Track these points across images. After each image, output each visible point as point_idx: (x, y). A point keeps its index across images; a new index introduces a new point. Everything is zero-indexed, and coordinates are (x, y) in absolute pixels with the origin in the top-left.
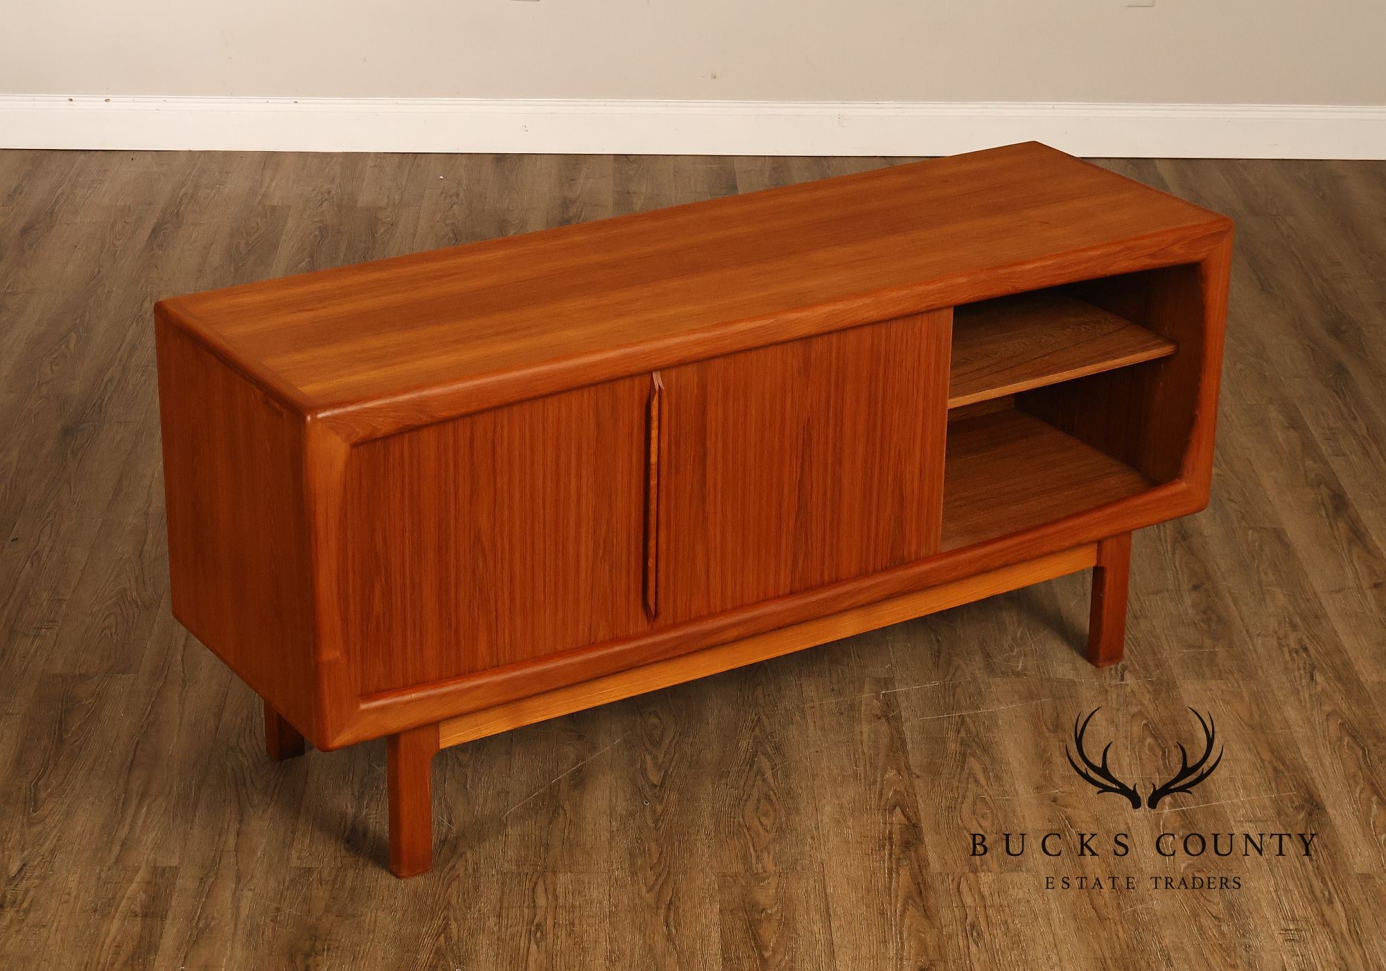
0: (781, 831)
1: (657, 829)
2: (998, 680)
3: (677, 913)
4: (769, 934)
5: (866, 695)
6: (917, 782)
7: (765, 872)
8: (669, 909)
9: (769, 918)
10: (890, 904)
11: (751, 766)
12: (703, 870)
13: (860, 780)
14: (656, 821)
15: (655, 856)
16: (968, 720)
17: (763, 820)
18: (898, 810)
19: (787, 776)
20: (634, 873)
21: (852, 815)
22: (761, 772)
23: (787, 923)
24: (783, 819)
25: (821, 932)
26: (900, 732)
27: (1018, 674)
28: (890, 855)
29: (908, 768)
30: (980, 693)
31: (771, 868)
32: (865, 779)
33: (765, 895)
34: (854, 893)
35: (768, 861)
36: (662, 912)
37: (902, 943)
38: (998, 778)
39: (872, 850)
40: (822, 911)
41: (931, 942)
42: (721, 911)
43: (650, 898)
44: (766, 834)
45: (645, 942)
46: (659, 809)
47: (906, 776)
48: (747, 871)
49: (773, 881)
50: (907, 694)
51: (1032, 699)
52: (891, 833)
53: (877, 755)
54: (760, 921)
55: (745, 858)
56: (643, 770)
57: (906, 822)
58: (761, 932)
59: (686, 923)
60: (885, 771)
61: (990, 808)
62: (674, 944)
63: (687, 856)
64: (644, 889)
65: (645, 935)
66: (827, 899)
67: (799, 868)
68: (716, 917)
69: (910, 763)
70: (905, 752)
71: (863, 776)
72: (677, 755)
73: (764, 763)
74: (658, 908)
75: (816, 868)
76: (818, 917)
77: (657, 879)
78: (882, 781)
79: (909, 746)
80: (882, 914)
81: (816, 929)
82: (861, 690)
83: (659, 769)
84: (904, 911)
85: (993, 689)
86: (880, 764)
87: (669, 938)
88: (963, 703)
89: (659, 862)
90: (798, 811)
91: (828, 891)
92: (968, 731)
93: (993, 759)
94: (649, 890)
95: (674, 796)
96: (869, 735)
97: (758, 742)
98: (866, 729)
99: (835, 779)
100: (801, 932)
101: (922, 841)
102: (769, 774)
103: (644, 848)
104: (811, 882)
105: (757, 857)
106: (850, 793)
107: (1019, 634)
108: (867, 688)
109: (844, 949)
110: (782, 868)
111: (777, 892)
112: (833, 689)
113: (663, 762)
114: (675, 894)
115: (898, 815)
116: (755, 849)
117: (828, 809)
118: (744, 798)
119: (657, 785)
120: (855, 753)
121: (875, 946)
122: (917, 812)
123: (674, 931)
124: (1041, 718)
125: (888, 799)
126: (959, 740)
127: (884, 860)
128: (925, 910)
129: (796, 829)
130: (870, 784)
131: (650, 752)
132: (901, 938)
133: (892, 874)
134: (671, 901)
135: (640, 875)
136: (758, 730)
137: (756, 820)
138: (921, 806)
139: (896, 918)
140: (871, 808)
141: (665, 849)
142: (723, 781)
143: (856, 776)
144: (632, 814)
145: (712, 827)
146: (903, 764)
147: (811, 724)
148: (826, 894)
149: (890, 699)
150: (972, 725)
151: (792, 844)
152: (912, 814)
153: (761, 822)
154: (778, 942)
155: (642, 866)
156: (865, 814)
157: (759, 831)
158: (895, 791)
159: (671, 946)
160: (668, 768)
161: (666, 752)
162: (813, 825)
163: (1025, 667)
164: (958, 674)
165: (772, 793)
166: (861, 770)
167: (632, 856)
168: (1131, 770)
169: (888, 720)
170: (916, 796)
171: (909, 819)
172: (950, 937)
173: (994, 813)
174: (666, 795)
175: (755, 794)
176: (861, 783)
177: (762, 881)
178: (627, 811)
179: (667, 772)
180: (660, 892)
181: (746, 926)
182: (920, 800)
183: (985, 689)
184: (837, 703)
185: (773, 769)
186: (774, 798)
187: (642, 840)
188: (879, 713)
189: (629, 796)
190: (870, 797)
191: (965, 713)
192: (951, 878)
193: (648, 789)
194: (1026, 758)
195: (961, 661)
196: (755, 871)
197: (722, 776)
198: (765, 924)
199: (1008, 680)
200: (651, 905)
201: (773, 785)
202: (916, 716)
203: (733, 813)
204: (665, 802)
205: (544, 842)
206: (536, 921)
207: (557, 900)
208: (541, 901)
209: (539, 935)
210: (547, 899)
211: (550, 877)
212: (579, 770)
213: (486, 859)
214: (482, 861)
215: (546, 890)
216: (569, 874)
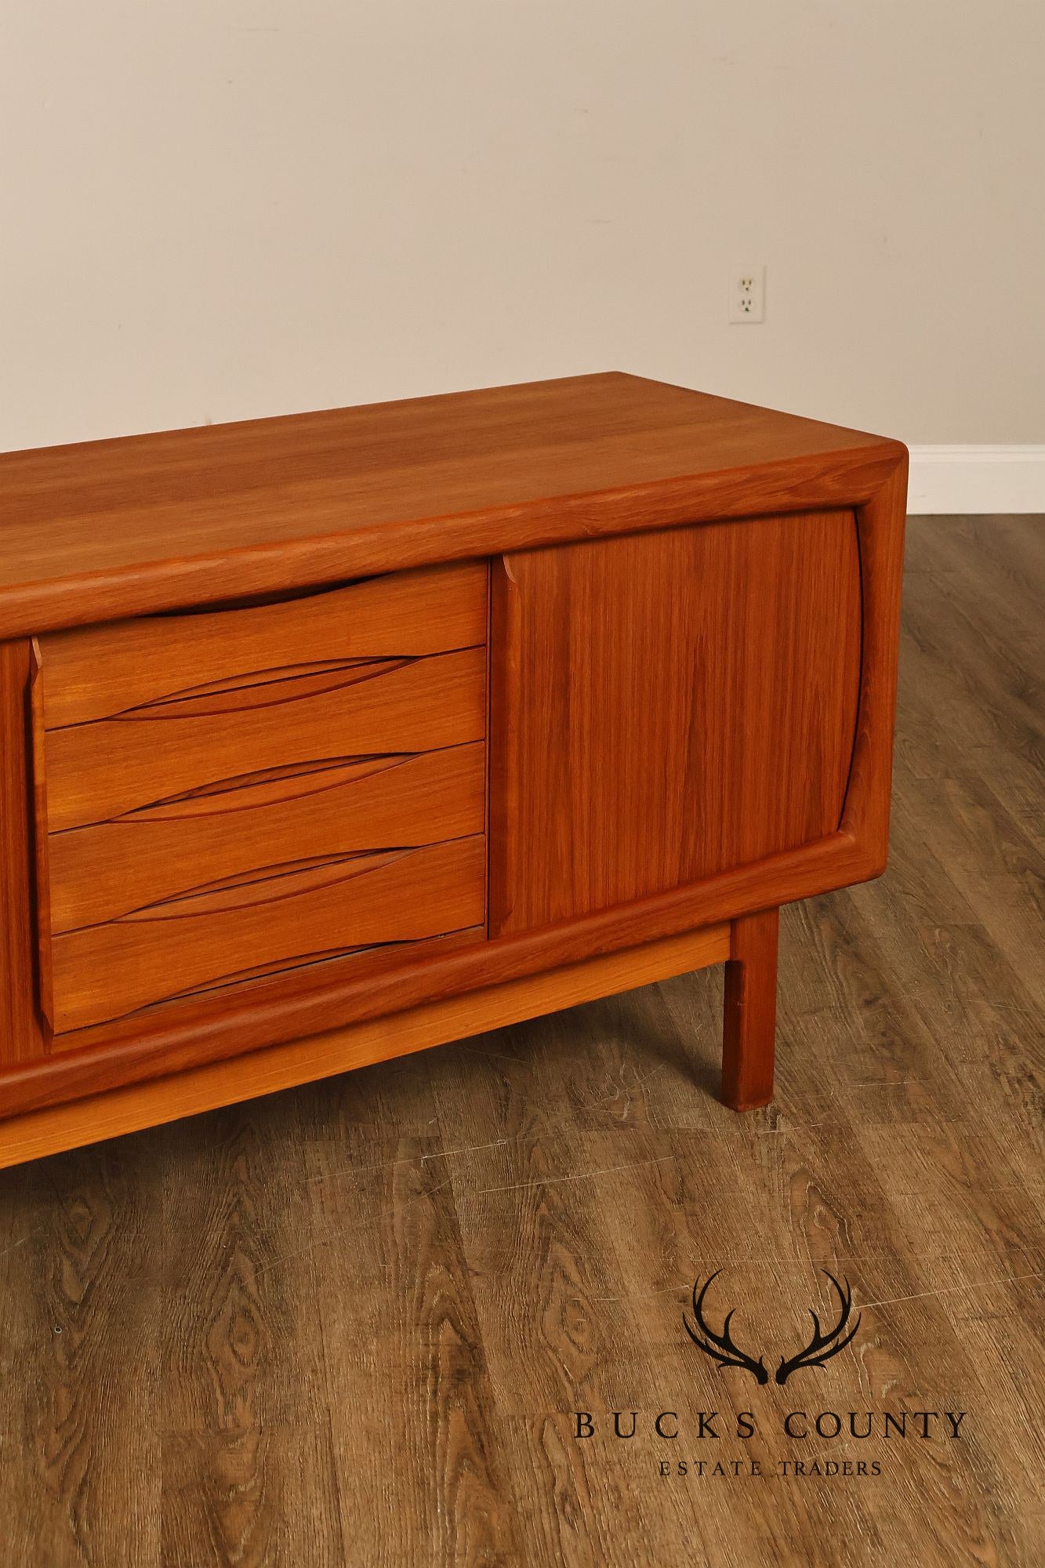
0: (265, 1364)
1: (71, 1368)
2: (594, 1135)
3: (93, 1498)
4: (241, 1527)
5: (400, 1162)
6: (475, 1281)
7: (238, 1426)
8: (81, 1493)
9: (240, 1500)
10: (434, 1468)
11: (224, 1269)
12: (139, 1428)
13: (390, 1283)
14: (71, 1357)
15: (65, 1410)
16: (552, 1192)
17: (241, 1349)
18: (447, 1324)
19: (277, 1281)
20: (28, 1439)
21: (377, 1335)
22: (238, 1278)
23: (269, 1509)
24: (270, 1346)
25: (323, 1517)
26: (449, 1211)
27: (622, 1126)
28: (435, 1393)
29: (462, 1262)
30: (567, 1152)
31: (247, 1419)
32: (397, 1279)
33: (235, 1464)
34: (377, 1454)
35: (243, 1409)
36: (69, 1497)
37: (453, 1529)
38: (598, 1272)
39: (406, 1385)
40: (326, 1483)
41: (497, 1525)
42: (164, 1492)
43: (51, 1476)
44: (242, 1369)
45: (37, 1547)
46: (77, 1338)
47: (459, 1273)
48: (209, 1426)
49: (249, 1441)
50: (461, 1159)
51: (645, 1158)
52: (435, 1359)
53: (415, 1246)
54: (227, 1505)
55: (207, 1408)
56: (58, 1282)
57: (460, 1342)
58: (227, 1522)
59: (106, 1514)
60: (427, 1267)
61: (586, 1315)
62: (85, 1549)
63: (115, 1407)
64: (43, 1463)
65: (38, 1535)
66: (333, 1464)
67: (291, 1419)
68: (155, 1502)
69: (466, 1255)
70: (458, 1240)
71: (393, 1277)
72: (110, 1257)
73: (245, 1264)
74: (63, 1491)
75: (318, 1417)
76: (319, 1494)
77: (65, 1446)
78: (423, 1283)
79: (464, 1231)
80: (421, 1483)
81: (315, 1512)
82: (392, 1156)
83: (82, 1279)
84: (456, 1477)
85: (587, 1146)
86: (420, 1259)
87: (78, 1539)
88: (542, 1167)
89: (71, 1418)
90: (292, 1332)
91: (336, 1451)
92: (551, 1207)
93: (590, 1245)
94: (52, 1463)
95: (101, 1319)
96: (404, 1219)
97: (235, 1234)
98: (398, 1208)
99: (351, 1284)
100: (292, 1520)
101: (481, 1368)
102: (250, 1280)
103: (49, 1399)
104: (310, 1438)
105: (227, 1404)
106: (374, 1301)
107: (621, 1072)
108: (401, 1153)
109: (359, 1544)
110: (265, 1420)
111: (255, 1458)
112: (350, 1156)
113: (88, 1269)
114: (91, 1469)
115: (447, 1333)
116: (222, 1393)
117: (339, 1328)
118: (210, 1317)
119: (76, 1304)
120: (381, 1245)
121: (409, 1537)
122: (475, 1326)
123: (85, 1527)
124: (658, 1184)
125: (431, 1309)
126: (538, 1220)
127: (425, 1402)
128: (488, 1475)
129: (288, 1359)
130: (404, 1288)
131: (70, 1256)
132: (451, 1521)
133: (437, 1422)
134: (84, 1480)
135: (39, 1442)
136: (236, 1219)
137: (227, 1349)
138: (482, 1317)
139: (442, 1491)
140: (404, 1324)
141: (81, 1400)
142: (179, 1293)
143: (383, 1277)
144: (34, 1348)
145: (157, 1363)
146: (453, 1257)
147: (317, 1208)
148: (333, 1458)
149: (434, 1167)
150: (556, 1199)
151: (282, 1383)
152: (468, 1330)
153: (234, 1352)
154: (253, 1537)
155: (42, 1427)
156: (396, 1333)
157: (230, 1364)
158: (442, 1296)
159: (79, 1553)
160: (96, 1277)
161: (94, 1254)
162: (315, 1353)
163: (632, 1116)
164: (534, 1130)
165: (253, 1307)
166: (390, 1268)
167: (29, 1410)
168: (796, 1252)
169: (432, 1196)
170: (474, 1303)
171: (463, 1337)
172: (529, 1516)
173: (594, 1321)
174: (89, 1319)
175: (228, 1310)
176: (390, 1287)
177: (233, 1441)
178: (25, 1344)
179: (92, 1284)
180: (69, 1466)
181: (204, 1515)
182: (480, 1309)
183: (575, 1148)
184: (356, 1175)
185: (256, 1272)
186: (256, 1315)
187: (46, 1387)
188: (419, 1187)
189: (31, 1321)
190: (404, 1307)
191: (546, 1181)
192: (528, 1423)
193: (62, 1310)
194: (638, 1241)
195: (539, 1111)
196: (222, 1426)
197: (177, 1286)
198: (233, 1510)
199: (608, 1133)
200: (52, 1488)
201: (255, 1296)
202: (474, 1189)
203: (191, 1340)
204: (87, 1328)
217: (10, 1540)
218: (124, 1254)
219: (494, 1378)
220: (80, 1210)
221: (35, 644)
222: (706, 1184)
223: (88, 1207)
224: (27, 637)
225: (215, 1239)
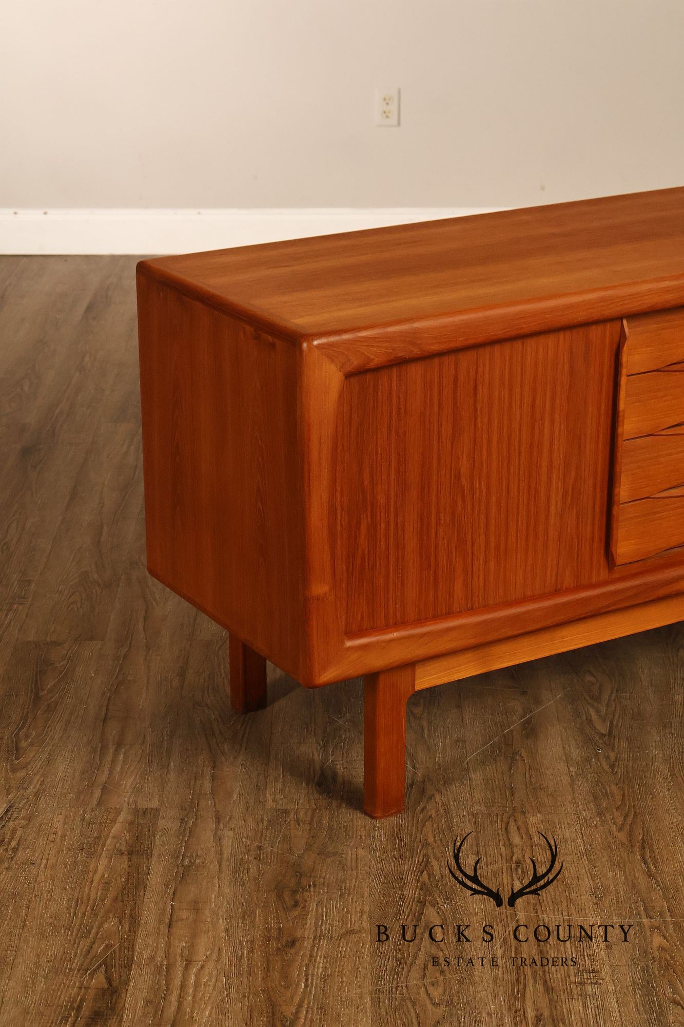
1: (614, 773)
3: (652, 851)
8: (643, 848)
12: (668, 811)
14: (612, 766)
15: (618, 797)
20: (600, 814)
36: (637, 849)
43: (622, 836)
45: (626, 878)
46: (612, 756)
56: (590, 722)
59: (662, 861)
62: (657, 881)
63: (649, 797)
64: (614, 829)
65: (625, 871)
72: (618, 708)
74: (632, 846)
77: (625, 820)
83: (604, 721)
87: (650, 875)
89: (623, 803)
94: (620, 829)
95: (624, 744)
103: (606, 791)
113: (606, 715)
114: (646, 834)
119: (604, 736)
123: (653, 868)
131: (593, 706)
134: (643, 839)
135: (608, 816)
141: (626, 792)
142: (667, 731)
144: (588, 760)
145: (667, 772)
155: (607, 808)
159: (653, 882)
160: (613, 719)
161: (607, 706)
167: (596, 798)
174: (616, 745)
178: (581, 757)
179: (611, 723)
180: (631, 832)
187: (602, 784)
189: (580, 744)
193: (597, 738)
197: (665, 727)
200: (624, 844)
204: (616, 749)
205: (508, 785)
206: (515, 858)
207: (531, 839)
208: (516, 840)
209: (520, 872)
210: (522, 838)
211: (520, 817)
212: (528, 722)
213: (455, 800)
214: (451, 803)
215: (518, 829)
216: (538, 815)
217: (608, 873)
218: (626, 706)
220: (589, 678)
221: (625, 322)
223: (595, 677)
224: (620, 318)
225: (680, 699)
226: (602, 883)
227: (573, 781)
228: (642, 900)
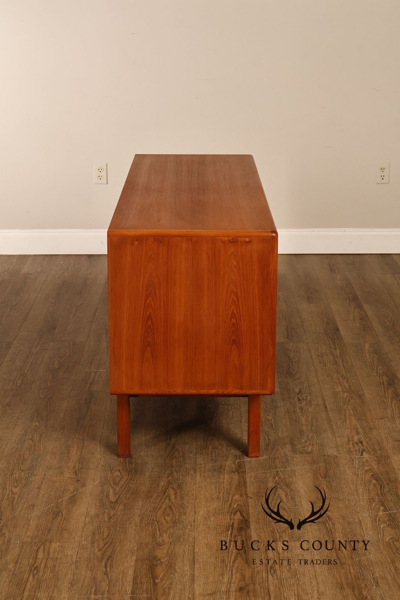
0: (175, 523)
1: (109, 522)
2: (297, 456)
3: (112, 561)
4: (160, 572)
5: (229, 462)
6: (250, 500)
7: (163, 542)
8: (108, 559)
9: (161, 563)
10: (228, 557)
11: (164, 493)
12: (130, 541)
13: (220, 500)
14: (110, 518)
15: (106, 534)
16: (280, 473)
17: (167, 518)
18: (238, 513)
19: (182, 498)
20: (93, 542)
21: (214, 516)
22: (169, 496)
23: (171, 567)
24: (177, 517)
25: (189, 570)
26: (244, 478)
27: (308, 453)
28: (231, 534)
29: (246, 494)
30: (287, 461)
31: (166, 539)
32: (223, 499)
33: (161, 553)
34: (209, 552)
35: (165, 537)
36: (104, 561)
37: (232, 576)
38: (293, 498)
39: (222, 531)
40: (191, 559)
41: (248, 574)
42: (136, 560)
43: (99, 554)
44: (167, 524)
45: (92, 575)
46: (112, 513)
47: (245, 497)
48: (153, 541)
49: (166, 546)
50: (250, 462)
51: (315, 463)
52: (233, 524)
53: (231, 488)
54: (157, 565)
55: (154, 536)
56: (108, 496)
57: (242, 519)
58: (156, 570)
59: (116, 566)
60: (234, 495)
61: (287, 512)
62: (108, 576)
63: (122, 535)
64: (96, 550)
65: (93, 571)
66: (194, 554)
67: (181, 540)
68: (133, 564)
69: (248, 492)
70: (245, 487)
71: (222, 498)
72: (126, 488)
73: (172, 492)
74: (102, 559)
75: (191, 540)
76: (188, 563)
77: (105, 545)
78: (232, 500)
79: (248, 484)
80: (223, 561)
81: (186, 569)
82: (226, 460)
83: (116, 495)
84: (235, 559)
85: (295, 459)
86: (232, 493)
87: (106, 573)
88: (278, 465)
89: (107, 537)
90: (185, 514)
91: (196, 551)
92: (279, 478)
93: (291, 490)
94: (99, 550)
95: (121, 507)
96: (228, 480)
97: (169, 483)
98: (226, 477)
99: (207, 500)
100: (178, 570)
101: (248, 526)
102: (173, 497)
103: (101, 532)
104: (187, 546)
105: (160, 535)
106: (215, 505)
107: (310, 436)
108: (229, 460)
109: (200, 578)
110: (173, 540)
111: (168, 551)
112: (212, 460)
113: (118, 492)
114: (112, 552)
115: (238, 516)
116: (159, 531)
117: (201, 513)
118: (158, 508)
119: (113, 503)
120: (219, 488)
121: (217, 577)
122: (248, 514)
123: (109, 570)
124: (318, 472)
125: (234, 508)
126: (274, 482)
127: (228, 537)
128: (246, 560)
129: (183, 522)
130: (225, 502)
131: (112, 487)
132: (232, 573)
133: (231, 543)
134: (110, 556)
135: (96, 544)
136: (170, 478)
137: (162, 518)
138: (251, 511)
139: (230, 564)
140: (224, 513)
141: (111, 532)
142: (148, 500)
143: (218, 498)
144: (97, 515)
145: (138, 521)
146: (243, 493)
147: (198, 475)
148: (194, 552)
149: (240, 464)
150: (282, 475)
151: (180, 529)
152: (245, 515)
153: (165, 519)
154: (164, 575)
155: (97, 539)
156: (221, 515)
157: (163, 523)
158: (238, 504)
159: (106, 578)
160: (121, 495)
161: (121, 487)
162: (192, 520)
163: (312, 450)
164: (277, 453)
165: (173, 506)
166: (221, 495)
167: (94, 534)
168: (363, 494)
169: (239, 473)
170: (248, 507)
171: (243, 517)
172: (258, 573)
173: (289, 514)
174: (117, 507)
175: (164, 506)
176: (220, 501)
177: (161, 546)
178: (95, 514)
179: (119, 496)
180: (105, 551)
181: (149, 568)
182: (250, 509)
183: (290, 460)
184: (213, 466)
185: (175, 495)
186: (174, 508)
187: (100, 527)
188: (234, 470)
189: (97, 507)
190: (224, 507)
191: (279, 470)
192: (262, 544)
193: (108, 504)
194: (308, 490)
195: (279, 448)
196: (158, 541)
197: (148, 498)
198: (159, 567)
199: (303, 455)
200: (99, 558)
201: (174, 502)
202: (254, 471)
203: (151, 515)
204: (115, 510)
205: (48, 528)
206: (35, 565)
207: (49, 555)
208: (40, 555)
209: (35, 572)
210: (44, 554)
211: (48, 544)
212: (74, 496)
213: (16, 536)
214: (13, 537)
215: (44, 550)
216: (58, 543)
217: (83, 572)
218: (131, 488)
219: (252, 531)
220: (118, 473)
222: (335, 472)
223: (120, 473)
225: (162, 484)
226: (77, 578)
227: (85, 526)
228: (96, 586)
